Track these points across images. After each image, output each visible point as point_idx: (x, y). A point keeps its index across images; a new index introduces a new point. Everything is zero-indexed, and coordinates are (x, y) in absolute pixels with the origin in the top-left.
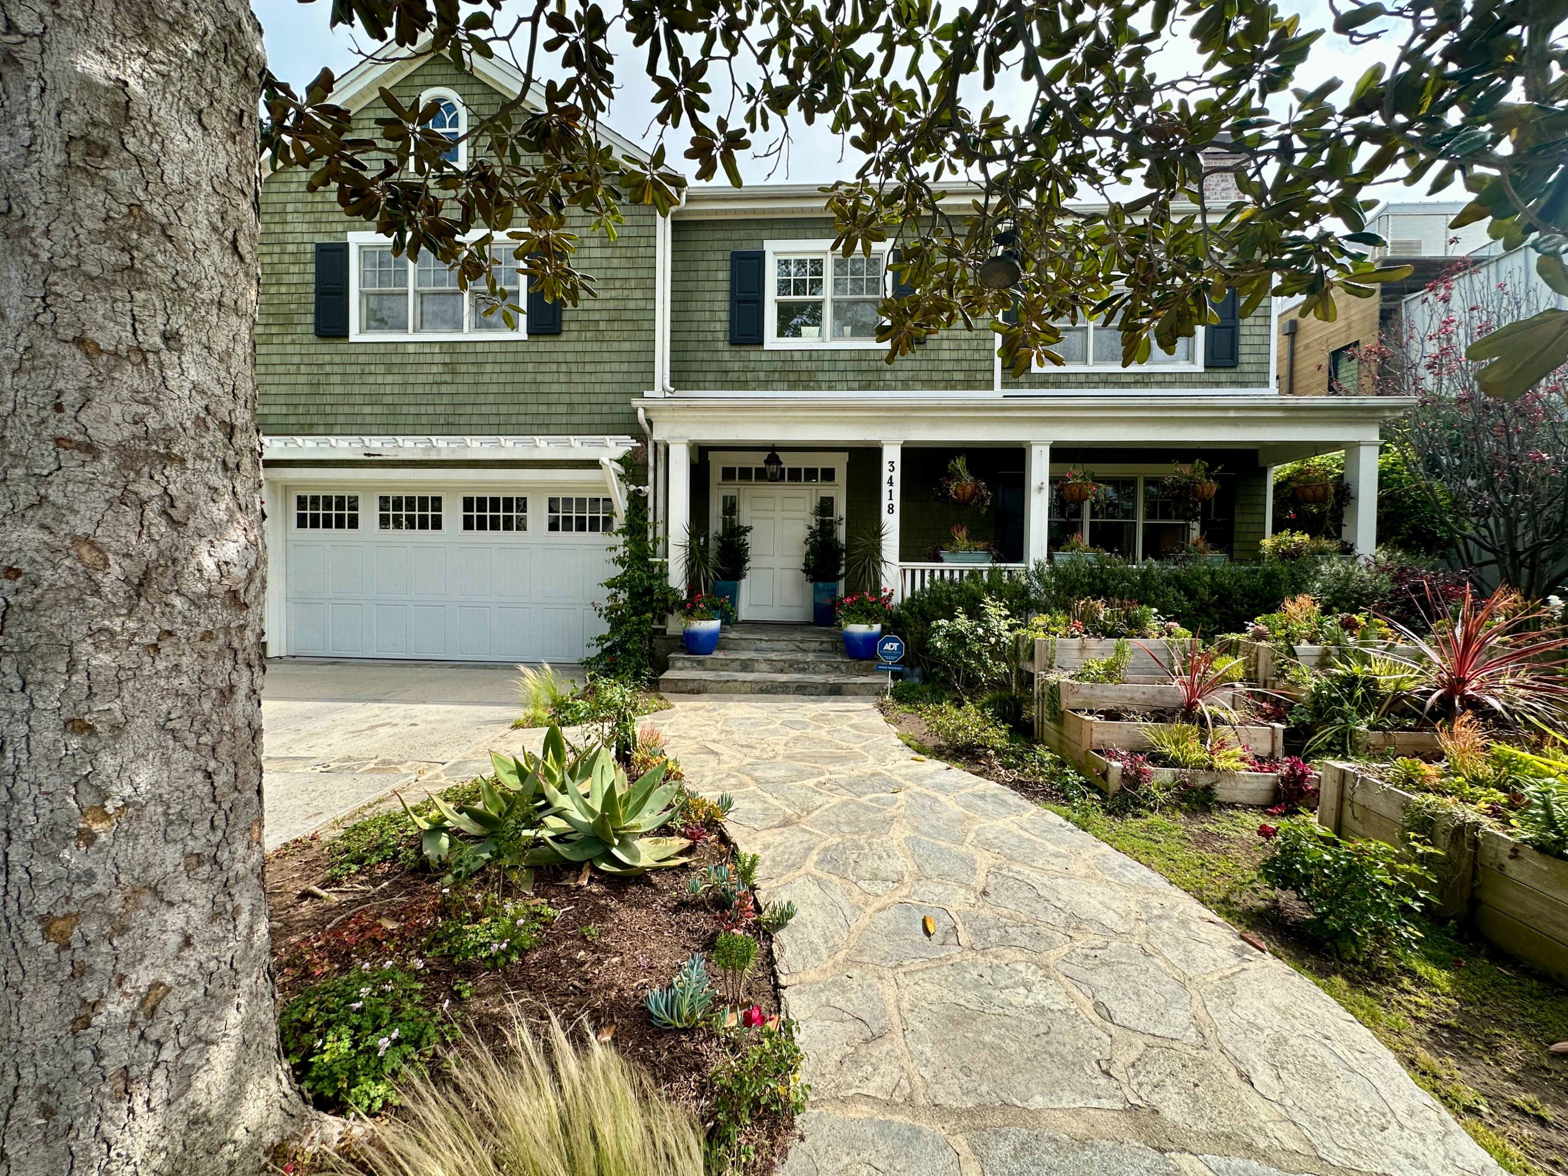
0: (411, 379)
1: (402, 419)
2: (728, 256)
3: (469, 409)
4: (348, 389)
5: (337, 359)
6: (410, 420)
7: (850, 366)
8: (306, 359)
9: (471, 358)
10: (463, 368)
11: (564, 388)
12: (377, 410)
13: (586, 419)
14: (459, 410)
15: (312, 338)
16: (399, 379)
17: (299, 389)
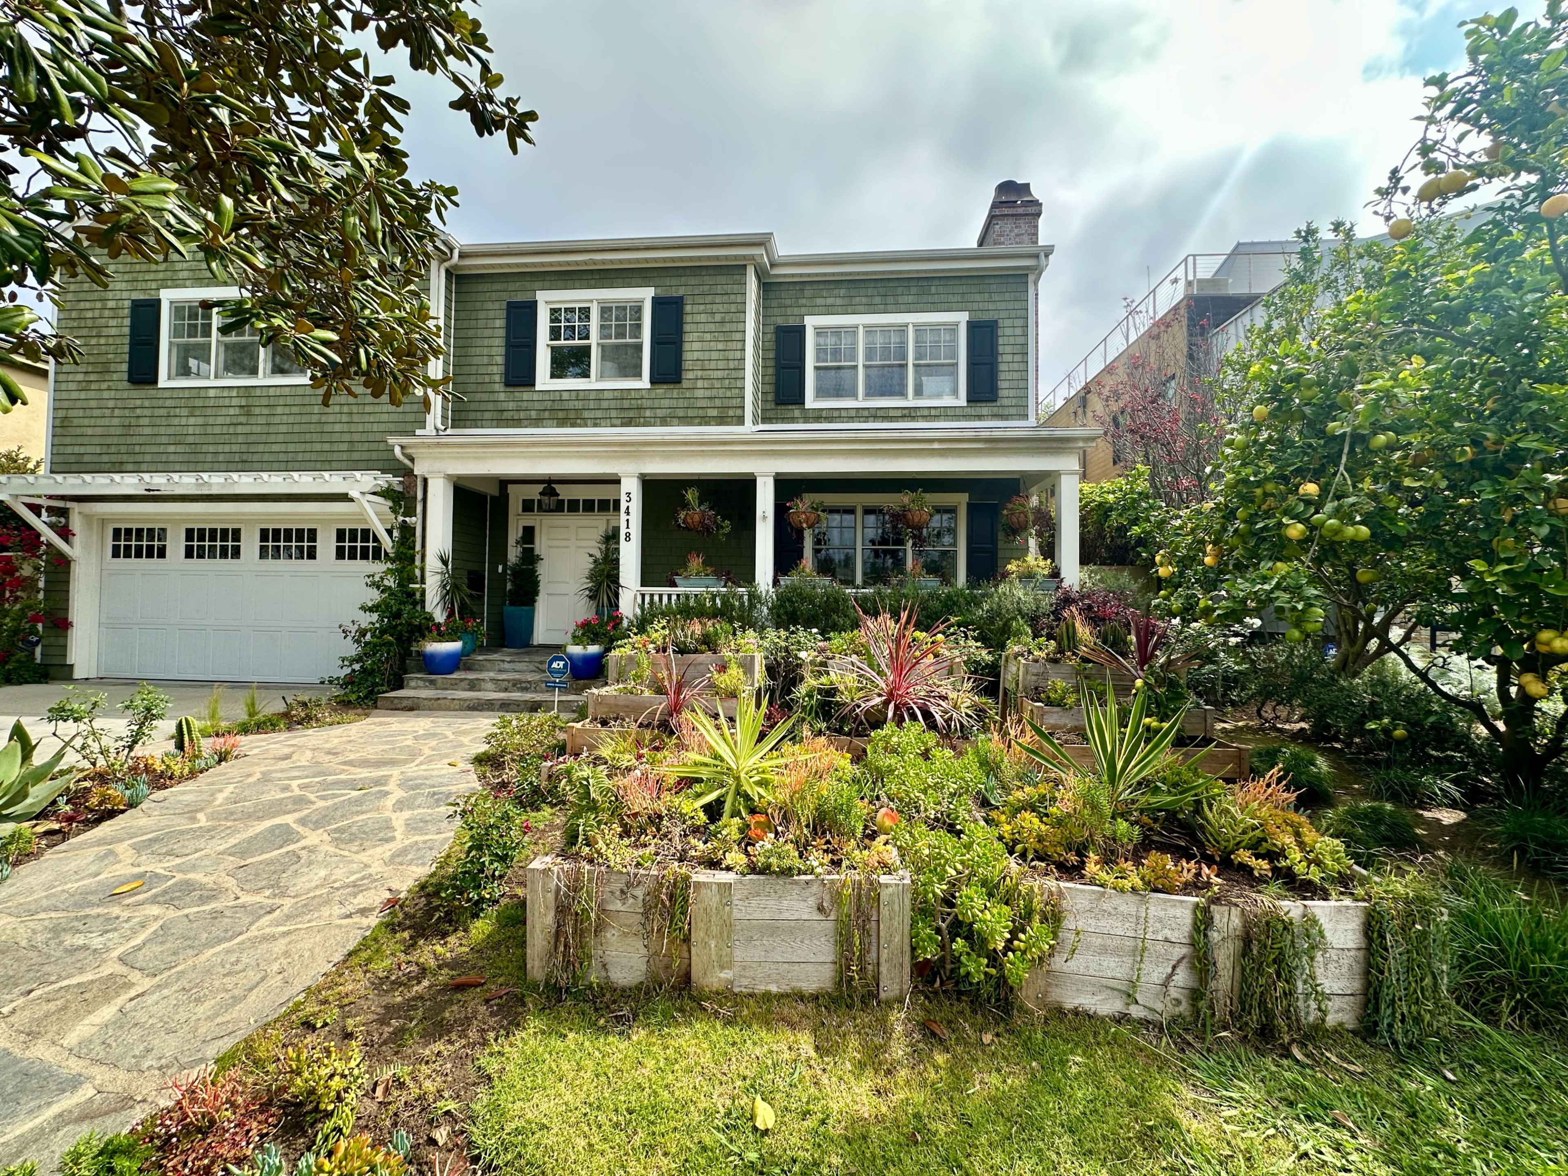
0: (211, 421)
1: (201, 457)
2: (504, 305)
3: (261, 448)
4: (156, 430)
5: (147, 403)
6: (209, 458)
7: (613, 404)
8: (120, 404)
9: (264, 402)
10: (257, 411)
11: (346, 428)
12: (180, 449)
13: (365, 456)
14: (253, 449)
15: (126, 384)
16: (200, 421)
17: (112, 431)
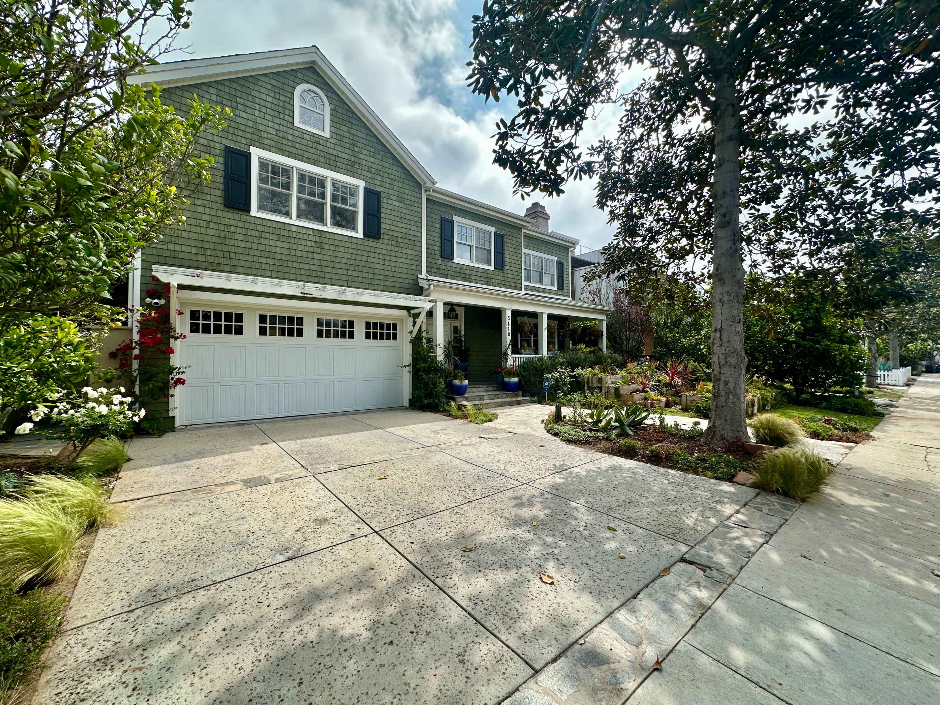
0: (294, 246)
1: (288, 270)
3: (330, 270)
4: (249, 245)
5: (240, 224)
6: (293, 271)
8: (214, 219)
9: (332, 242)
10: (327, 247)
11: (381, 267)
12: (269, 261)
13: (392, 284)
14: (324, 269)
15: (221, 207)
16: (285, 245)
17: (208, 238)
